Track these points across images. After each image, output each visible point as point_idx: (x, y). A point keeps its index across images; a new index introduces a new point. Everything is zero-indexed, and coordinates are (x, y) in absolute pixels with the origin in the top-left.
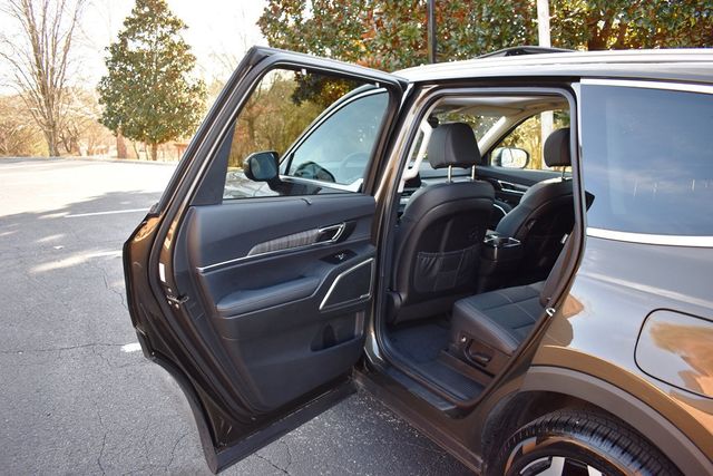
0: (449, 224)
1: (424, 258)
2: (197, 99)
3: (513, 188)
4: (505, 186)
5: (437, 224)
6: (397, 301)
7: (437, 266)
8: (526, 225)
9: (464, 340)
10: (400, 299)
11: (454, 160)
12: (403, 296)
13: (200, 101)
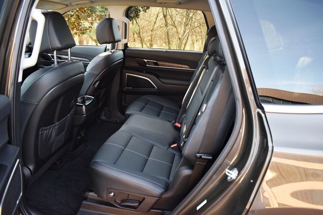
1: (45, 132)
8: (94, 85)
9: (112, 194)
10: (29, 170)
12: (31, 168)
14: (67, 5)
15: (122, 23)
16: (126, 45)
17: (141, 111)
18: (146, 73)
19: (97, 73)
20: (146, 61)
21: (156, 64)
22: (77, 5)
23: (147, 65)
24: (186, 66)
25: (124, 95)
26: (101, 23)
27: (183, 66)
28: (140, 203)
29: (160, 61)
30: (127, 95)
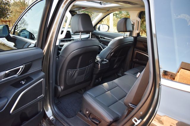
0: (81, 58)
1: (70, 72)
2: (7, 7)
3: (104, 38)
4: (101, 38)
5: (75, 58)
6: (60, 89)
7: (76, 74)
8: (110, 54)
9: (88, 112)
10: (61, 88)
11: (82, 30)
12: (62, 87)
13: (8, 7)
14: (108, 11)
15: (136, 21)
16: (138, 34)
17: (134, 74)
19: (112, 48)
22: (113, 10)
25: (133, 64)
26: (120, 21)
28: (100, 123)
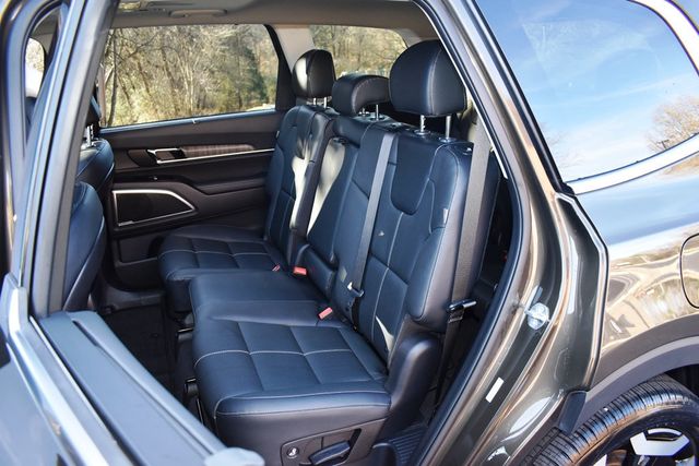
9: (293, 452)
17: (199, 267)
18: (160, 179)
20: (154, 152)
21: (180, 155)
23: (159, 162)
24: (246, 146)
27: (241, 147)
28: (352, 444)
29: (187, 145)
30: (122, 242)
